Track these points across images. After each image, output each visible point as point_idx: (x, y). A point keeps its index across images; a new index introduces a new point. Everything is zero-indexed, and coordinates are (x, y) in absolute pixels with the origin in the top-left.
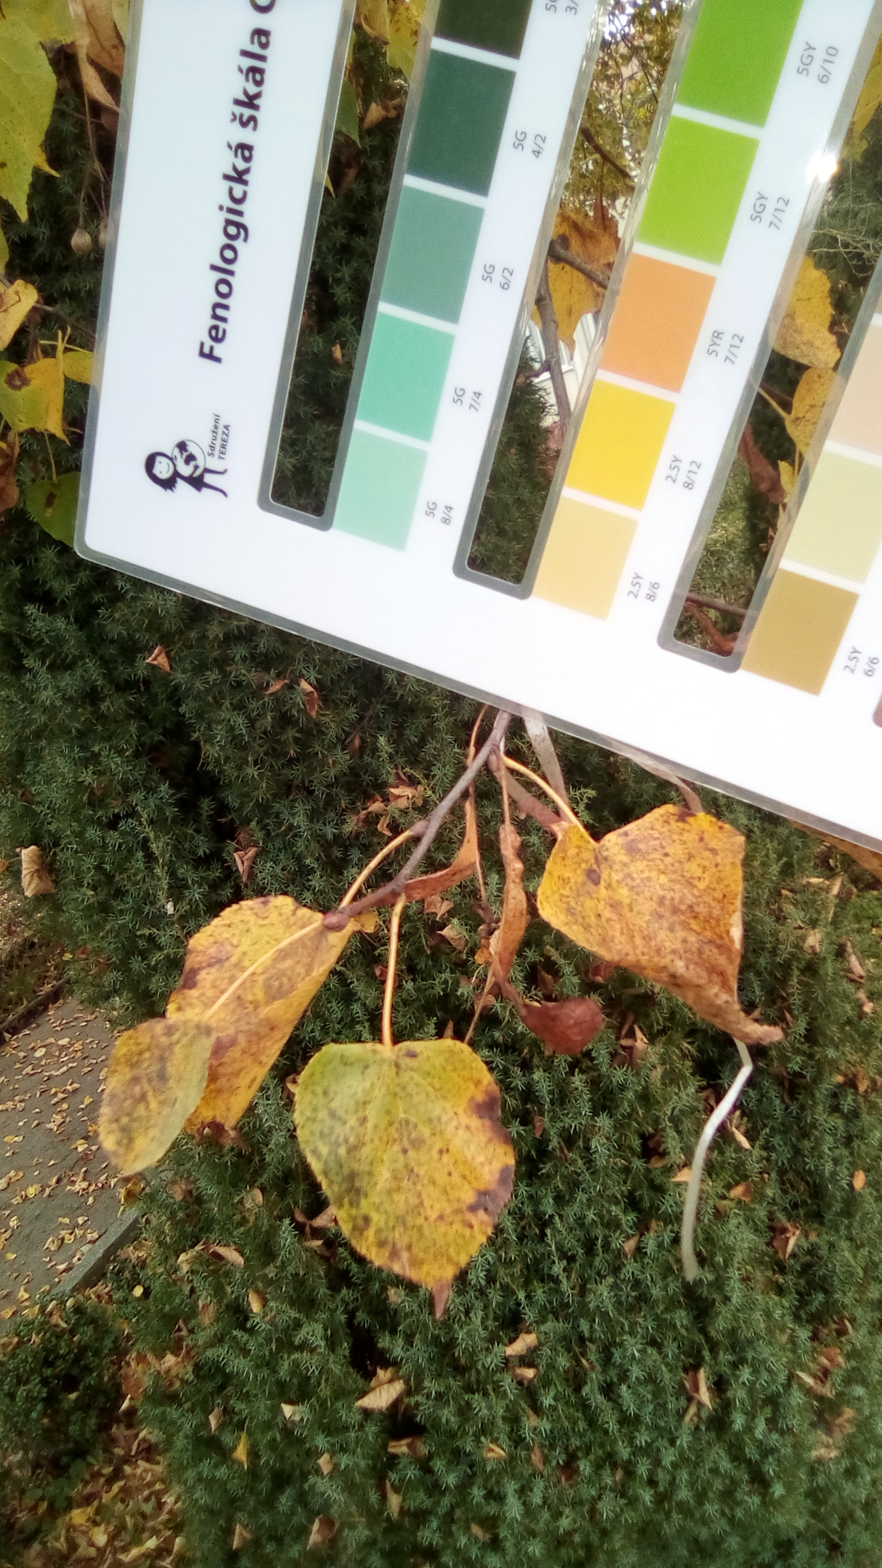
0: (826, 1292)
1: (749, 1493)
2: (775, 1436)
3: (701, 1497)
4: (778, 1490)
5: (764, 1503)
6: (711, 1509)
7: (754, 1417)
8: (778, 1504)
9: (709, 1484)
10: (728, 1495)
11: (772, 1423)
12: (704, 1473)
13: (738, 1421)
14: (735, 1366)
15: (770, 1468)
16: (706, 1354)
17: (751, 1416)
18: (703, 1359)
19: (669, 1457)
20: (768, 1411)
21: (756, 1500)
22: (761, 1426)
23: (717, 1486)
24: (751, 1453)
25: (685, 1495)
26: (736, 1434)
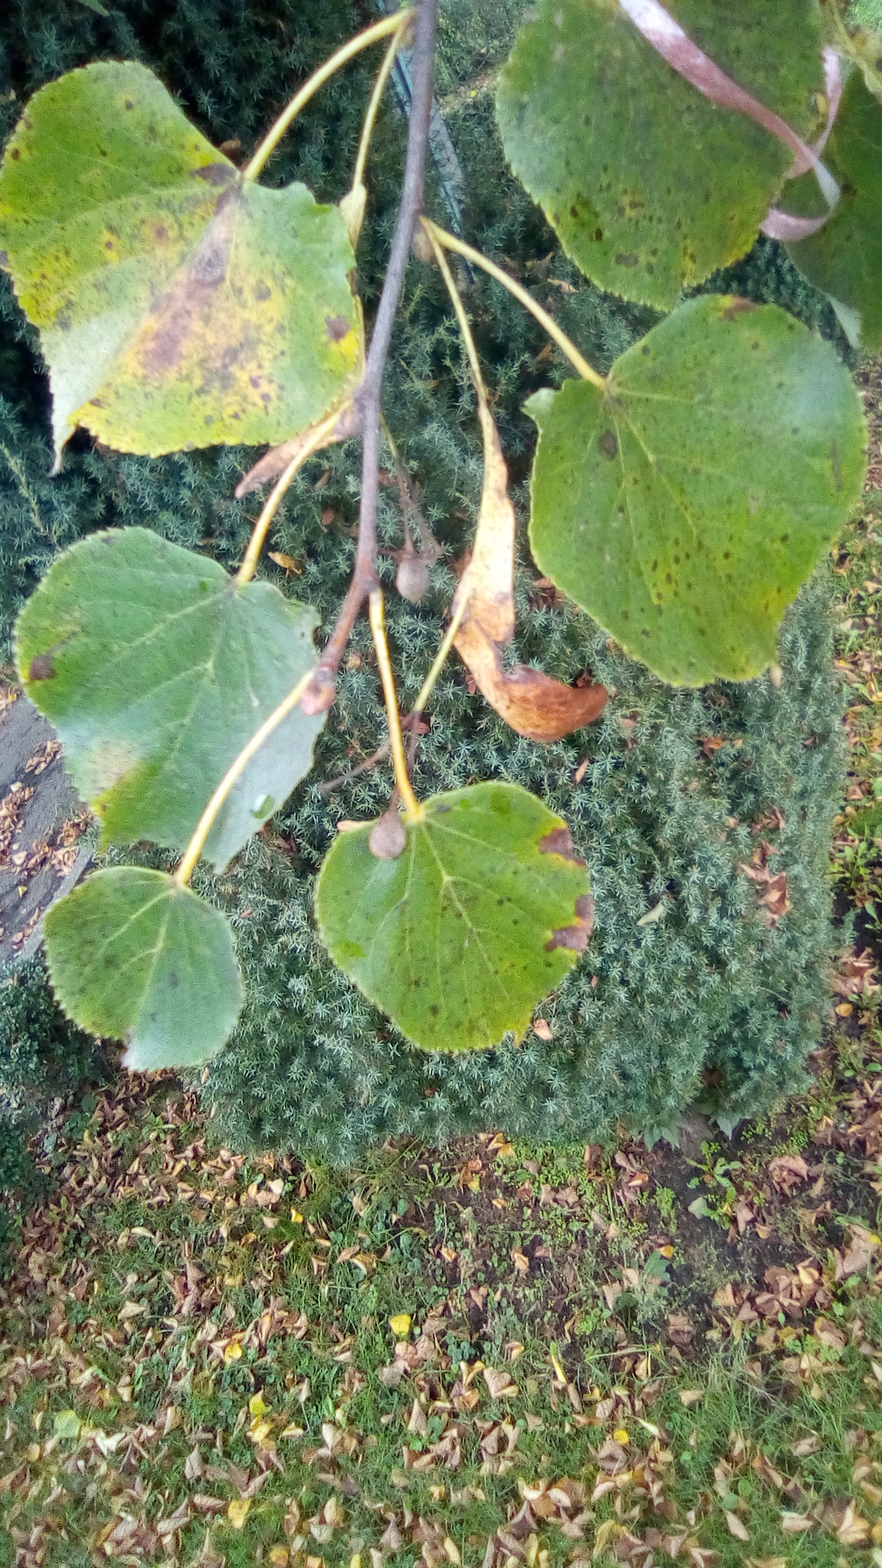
0: (756, 792)
1: (709, 974)
2: (726, 921)
3: (668, 985)
4: (734, 966)
5: (724, 980)
6: (679, 993)
7: (707, 909)
8: (734, 979)
9: (675, 974)
10: (691, 979)
11: (723, 912)
12: (667, 965)
13: (694, 914)
14: (684, 868)
15: (725, 950)
16: (657, 863)
17: (705, 909)
18: (654, 868)
19: (635, 960)
20: (718, 902)
21: (717, 978)
22: (714, 916)
23: (681, 974)
24: (708, 940)
25: (654, 987)
26: (693, 927)
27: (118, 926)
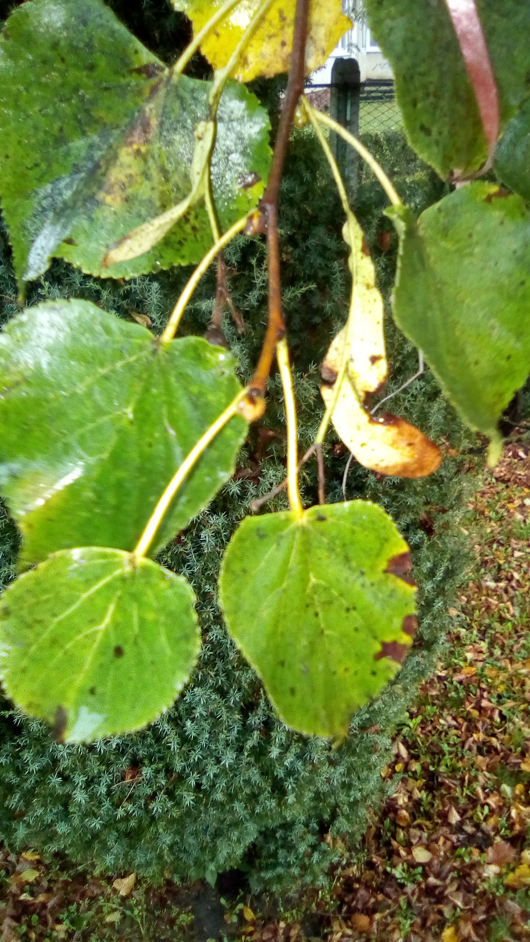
1: (269, 798)
3: (231, 797)
4: (291, 799)
5: (279, 805)
7: (287, 751)
10: (254, 797)
12: (239, 781)
13: (275, 752)
15: (289, 785)
19: (212, 770)
21: (274, 803)
22: (289, 759)
23: (247, 791)
24: (280, 773)
25: (219, 796)
26: (271, 759)
27: (69, 605)
